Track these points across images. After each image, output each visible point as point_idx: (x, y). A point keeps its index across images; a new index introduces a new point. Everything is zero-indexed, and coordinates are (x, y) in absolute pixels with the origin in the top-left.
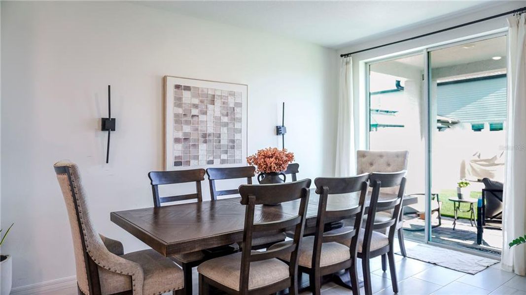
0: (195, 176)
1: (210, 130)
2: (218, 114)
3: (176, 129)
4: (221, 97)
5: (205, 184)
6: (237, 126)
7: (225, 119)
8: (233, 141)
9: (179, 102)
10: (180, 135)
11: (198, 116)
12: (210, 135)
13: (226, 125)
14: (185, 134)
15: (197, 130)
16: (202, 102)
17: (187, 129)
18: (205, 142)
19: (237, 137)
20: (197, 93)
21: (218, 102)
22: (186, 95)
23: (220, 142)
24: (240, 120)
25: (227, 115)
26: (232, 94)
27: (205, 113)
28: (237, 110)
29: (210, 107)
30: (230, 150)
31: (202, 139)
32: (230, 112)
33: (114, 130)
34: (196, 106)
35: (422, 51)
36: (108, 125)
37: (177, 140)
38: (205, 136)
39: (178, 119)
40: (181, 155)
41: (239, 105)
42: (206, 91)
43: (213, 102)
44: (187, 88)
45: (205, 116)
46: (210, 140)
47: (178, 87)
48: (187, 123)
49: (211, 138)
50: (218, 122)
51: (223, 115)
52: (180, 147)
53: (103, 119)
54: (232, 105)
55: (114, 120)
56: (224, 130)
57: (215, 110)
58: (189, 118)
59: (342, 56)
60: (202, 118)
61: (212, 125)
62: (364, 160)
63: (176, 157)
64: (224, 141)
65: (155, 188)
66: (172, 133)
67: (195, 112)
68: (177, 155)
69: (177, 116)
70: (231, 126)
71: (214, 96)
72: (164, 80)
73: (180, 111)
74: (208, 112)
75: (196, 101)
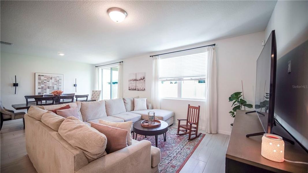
1: (50, 85)
3: (39, 86)
4: (54, 77)
6: (60, 84)
7: (56, 83)
9: (40, 79)
12: (50, 87)
14: (42, 87)
15: (46, 86)
16: (48, 79)
17: (42, 85)
18: (49, 88)
19: (60, 87)
20: (45, 76)
21: (53, 79)
22: (42, 78)
23: (54, 89)
24: (61, 83)
26: (58, 77)
27: (49, 82)
28: (60, 81)
29: (50, 80)
31: (47, 88)
32: (58, 81)
35: (110, 68)
36: (16, 85)
37: (39, 88)
39: (39, 83)
40: (40, 92)
41: (61, 79)
42: (49, 76)
43: (51, 79)
44: (43, 76)
47: (39, 75)
48: (42, 84)
49: (51, 88)
50: (53, 83)
51: (55, 82)
52: (40, 90)
53: (14, 84)
54: (58, 79)
56: (55, 86)
59: (96, 67)
60: (47, 83)
61: (51, 84)
62: (93, 92)
63: (39, 92)
65: (27, 100)
66: (37, 86)
67: (45, 81)
71: (52, 77)
72: (35, 74)
73: (40, 81)
74: (50, 81)
75: (46, 79)
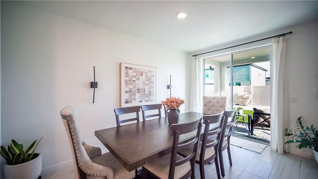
0: (136, 109)
1: (141, 87)
2: (144, 80)
3: (126, 87)
4: (145, 72)
5: (140, 113)
6: (152, 85)
7: (147, 82)
8: (150, 92)
9: (127, 75)
10: (128, 90)
11: (135, 81)
12: (140, 89)
13: (147, 85)
14: (130, 89)
15: (135, 87)
16: (137, 75)
17: (131, 87)
18: (139, 92)
19: (152, 90)
20: (135, 71)
21: (144, 75)
22: (130, 71)
23: (145, 92)
24: (153, 83)
25: (148, 81)
26: (150, 71)
27: (138, 80)
28: (152, 78)
29: (141, 77)
30: (149, 96)
31: (137, 91)
32: (149, 79)
33: (97, 87)
34: (134, 77)
36: (94, 85)
37: (126, 92)
38: (138, 90)
39: (126, 82)
40: (128, 98)
41: (153, 76)
42: (139, 70)
43: (142, 75)
44: (131, 68)
45: (138, 81)
46: (141, 92)
47: (126, 68)
48: (131, 84)
49: (141, 91)
50: (144, 83)
51: (146, 81)
52: (127, 95)
53: (91, 82)
54: (150, 76)
55: (97, 83)
56: (147, 87)
57: (143, 78)
58: (131, 82)
59: (193, 56)
60: (137, 82)
61: (142, 85)
62: (206, 100)
63: (126, 100)
64: (147, 92)
65: (117, 117)
66: (124, 89)
67: (134, 79)
68: (126, 98)
69: (126, 81)
70: (149, 85)
71: (142, 72)
72: (120, 64)
73: (128, 79)
74: (140, 79)
75: (135, 74)
